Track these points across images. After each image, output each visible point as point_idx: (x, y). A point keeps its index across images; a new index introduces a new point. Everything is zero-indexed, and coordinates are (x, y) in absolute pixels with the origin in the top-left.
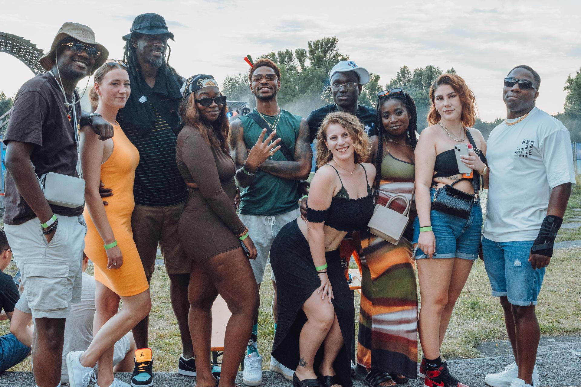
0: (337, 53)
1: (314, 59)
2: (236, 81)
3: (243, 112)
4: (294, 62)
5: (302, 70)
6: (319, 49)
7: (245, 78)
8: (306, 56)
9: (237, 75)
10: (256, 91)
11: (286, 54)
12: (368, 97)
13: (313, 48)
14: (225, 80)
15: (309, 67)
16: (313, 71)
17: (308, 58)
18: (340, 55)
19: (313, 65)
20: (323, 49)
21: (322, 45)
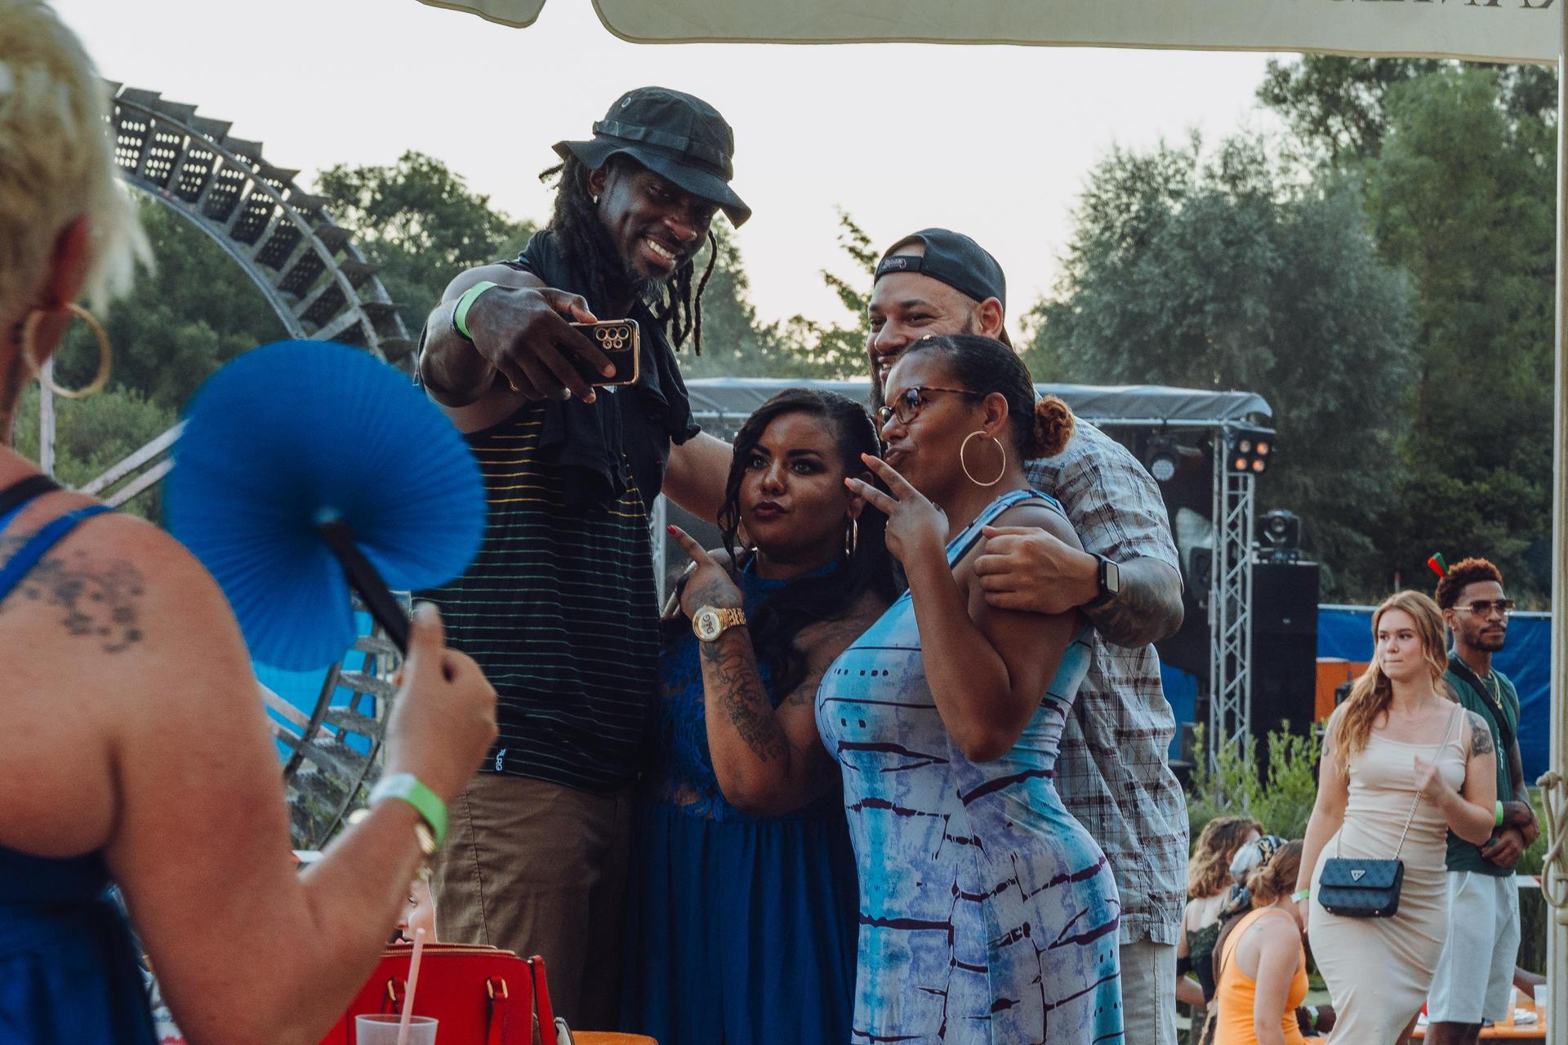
2: (1167, 180)
7: (1225, 165)
9: (1179, 141)
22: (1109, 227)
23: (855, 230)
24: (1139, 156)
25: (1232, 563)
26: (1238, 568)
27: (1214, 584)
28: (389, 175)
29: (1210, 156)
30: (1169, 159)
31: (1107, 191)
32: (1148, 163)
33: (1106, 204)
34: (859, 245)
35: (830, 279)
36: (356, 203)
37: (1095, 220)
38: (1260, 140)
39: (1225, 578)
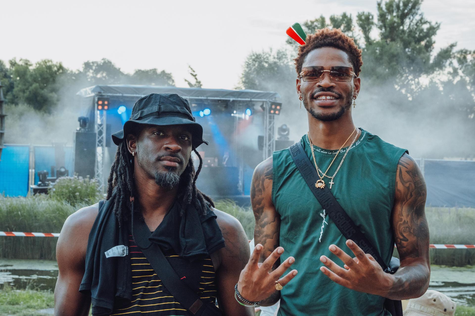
0: (422, 18)
1: (385, 27)
2: (264, 59)
3: (271, 109)
4: (354, 31)
5: (366, 45)
6: (393, 11)
7: (278, 55)
8: (372, 23)
9: (267, 50)
10: (308, 100)
11: (343, 20)
12: (469, 87)
13: (383, 11)
14: (248, 57)
15: (377, 40)
16: (382, 47)
17: (377, 25)
18: (426, 22)
19: (384, 37)
20: (400, 13)
21: (398, 7)
22: (250, 70)
23: (192, 69)
24: (258, 53)
25: (270, 140)
26: (271, 141)
27: (264, 146)
28: (99, 63)
29: (274, 53)
30: (264, 54)
31: (250, 61)
32: (260, 55)
33: (250, 64)
34: (193, 73)
35: (186, 80)
36: (92, 69)
37: (247, 68)
38: (286, 50)
39: (267, 144)
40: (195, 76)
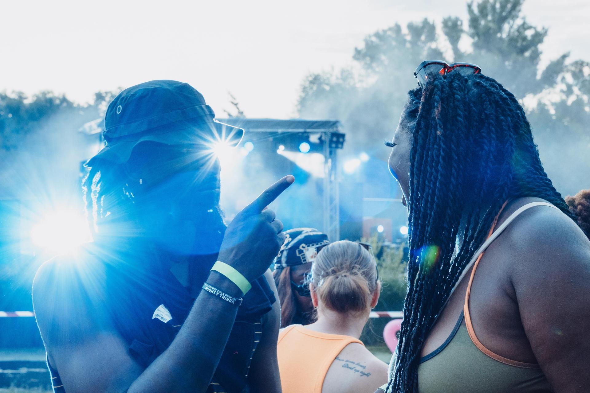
0: (524, 23)
1: (478, 34)
3: (331, 142)
4: (438, 41)
5: (455, 59)
7: (341, 75)
8: (462, 31)
11: (423, 27)
13: (476, 15)
14: (304, 79)
15: (469, 52)
17: (467, 33)
18: (530, 28)
19: (477, 47)
20: (497, 16)
21: (494, 9)
22: (307, 94)
23: (232, 96)
24: (316, 73)
25: (331, 182)
26: (334, 184)
27: (325, 190)
29: (337, 72)
30: (324, 74)
31: (306, 84)
32: (318, 75)
33: (306, 87)
34: (233, 101)
36: (105, 101)
37: (303, 92)
39: (329, 188)
40: (236, 105)
